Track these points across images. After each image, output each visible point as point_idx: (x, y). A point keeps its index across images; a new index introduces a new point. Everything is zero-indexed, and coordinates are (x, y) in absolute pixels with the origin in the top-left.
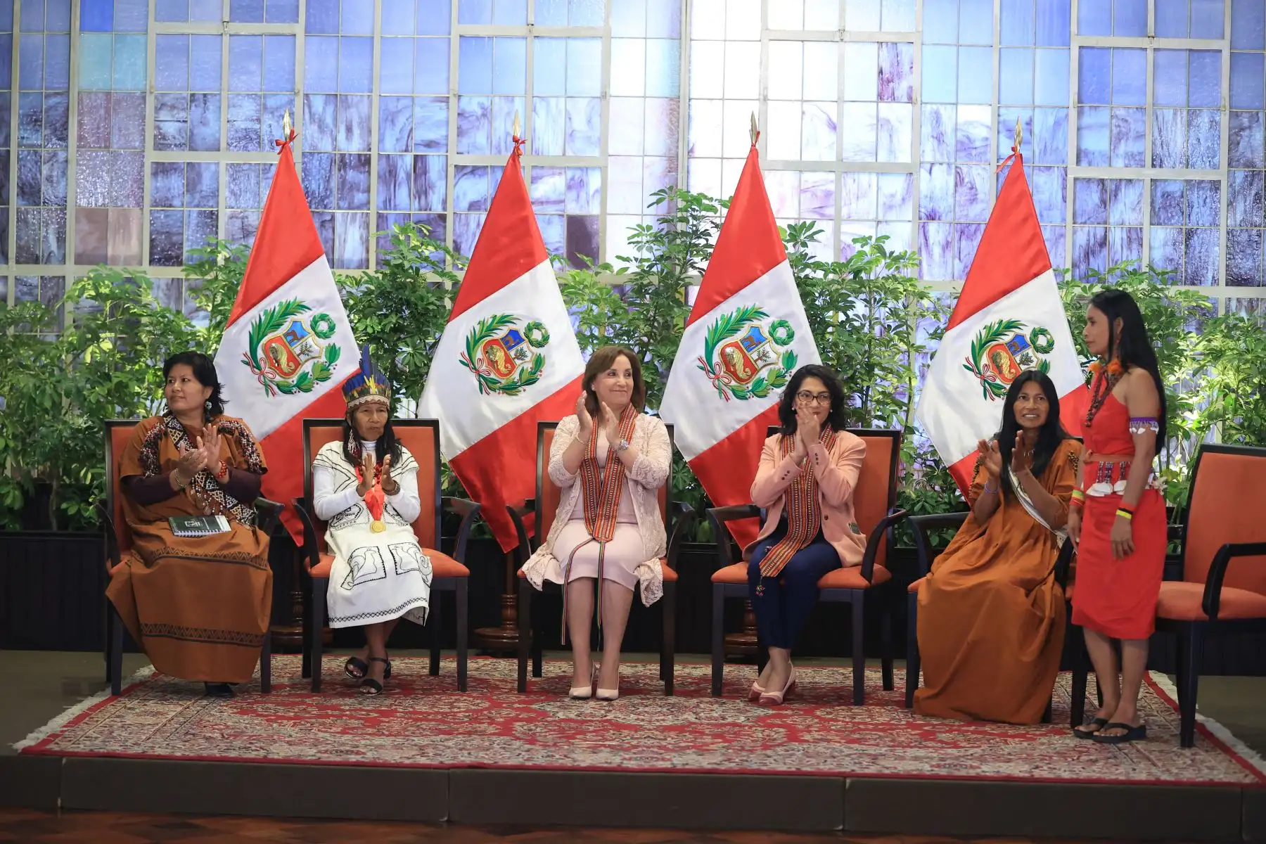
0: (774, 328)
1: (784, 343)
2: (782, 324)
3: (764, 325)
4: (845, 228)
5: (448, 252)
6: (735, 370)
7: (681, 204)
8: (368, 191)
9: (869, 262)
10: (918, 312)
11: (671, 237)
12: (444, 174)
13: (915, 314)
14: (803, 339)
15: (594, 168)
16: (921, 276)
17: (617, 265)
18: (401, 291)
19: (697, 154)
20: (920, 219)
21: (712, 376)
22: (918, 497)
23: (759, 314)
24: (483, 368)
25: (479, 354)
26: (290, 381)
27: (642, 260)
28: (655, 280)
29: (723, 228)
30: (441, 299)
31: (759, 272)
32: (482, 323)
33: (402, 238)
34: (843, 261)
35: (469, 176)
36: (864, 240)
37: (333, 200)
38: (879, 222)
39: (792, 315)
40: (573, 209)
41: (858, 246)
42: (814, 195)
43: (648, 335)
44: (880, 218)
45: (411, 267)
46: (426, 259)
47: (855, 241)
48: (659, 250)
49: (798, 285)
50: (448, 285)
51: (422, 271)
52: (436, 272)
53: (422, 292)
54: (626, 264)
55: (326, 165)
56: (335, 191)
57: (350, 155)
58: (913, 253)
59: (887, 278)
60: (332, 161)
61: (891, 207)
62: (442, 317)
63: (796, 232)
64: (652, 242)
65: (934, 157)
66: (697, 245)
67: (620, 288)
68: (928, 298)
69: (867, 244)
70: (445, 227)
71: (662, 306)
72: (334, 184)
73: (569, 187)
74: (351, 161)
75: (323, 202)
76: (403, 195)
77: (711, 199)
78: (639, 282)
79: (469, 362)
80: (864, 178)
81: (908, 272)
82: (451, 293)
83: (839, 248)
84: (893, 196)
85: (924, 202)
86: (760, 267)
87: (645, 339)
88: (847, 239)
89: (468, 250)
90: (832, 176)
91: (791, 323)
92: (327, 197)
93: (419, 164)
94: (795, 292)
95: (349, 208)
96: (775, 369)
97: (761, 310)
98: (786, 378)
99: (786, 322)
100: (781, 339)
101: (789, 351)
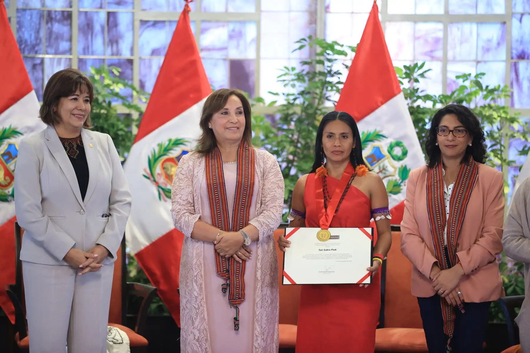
0: (391, 148)
1: (400, 159)
2: (398, 144)
3: (384, 145)
4: (451, 67)
5: (134, 89)
7: (319, 50)
8: (70, 40)
9: (470, 94)
10: (509, 134)
11: (311, 76)
12: (131, 27)
13: (507, 135)
14: (415, 157)
15: (250, 21)
16: (512, 105)
17: (268, 99)
18: (96, 120)
19: (332, 9)
20: (512, 58)
22: (510, 281)
23: (379, 136)
24: (162, 180)
25: (158, 169)
26: (6, 191)
27: (288, 95)
28: (298, 110)
29: (352, 69)
30: (128, 126)
31: (379, 104)
32: (160, 145)
33: (97, 77)
34: (449, 93)
35: (151, 28)
36: (465, 77)
37: (43, 46)
38: (478, 62)
39: (405, 137)
40: (234, 54)
41: (460, 81)
42: (426, 41)
43: (294, 154)
44: (479, 59)
45: (104, 101)
46: (117, 95)
47: (458, 77)
48: (300, 87)
49: (411, 113)
50: (135, 115)
51: (113, 104)
52: (124, 104)
53: (113, 120)
54: (274, 98)
55: (35, 19)
56: (44, 40)
57: (56, 11)
58: (506, 86)
59: (484, 107)
60: (41, 16)
61: (487, 50)
62: (129, 140)
63: (409, 71)
64: (295, 80)
65: (524, 8)
66: (330, 83)
67: (271, 117)
68: (518, 122)
69: (467, 79)
70: (132, 69)
71: (304, 130)
72: (43, 34)
73: (231, 37)
74: (56, 16)
75: (34, 48)
76: (98, 43)
77: (342, 46)
78: (286, 112)
79: (151, 176)
80: (467, 27)
81: (502, 102)
82: (137, 120)
83: (445, 83)
84: (489, 41)
85: (514, 45)
86: (380, 99)
87: (291, 157)
88: (451, 76)
89: (150, 87)
90: (440, 26)
91: (405, 143)
92: (37, 44)
93: (111, 19)
94: (409, 119)
95: (56, 53)
96: (392, 180)
97: (381, 133)
98: (401, 187)
99: (401, 143)
100: (397, 156)
101: (404, 165)
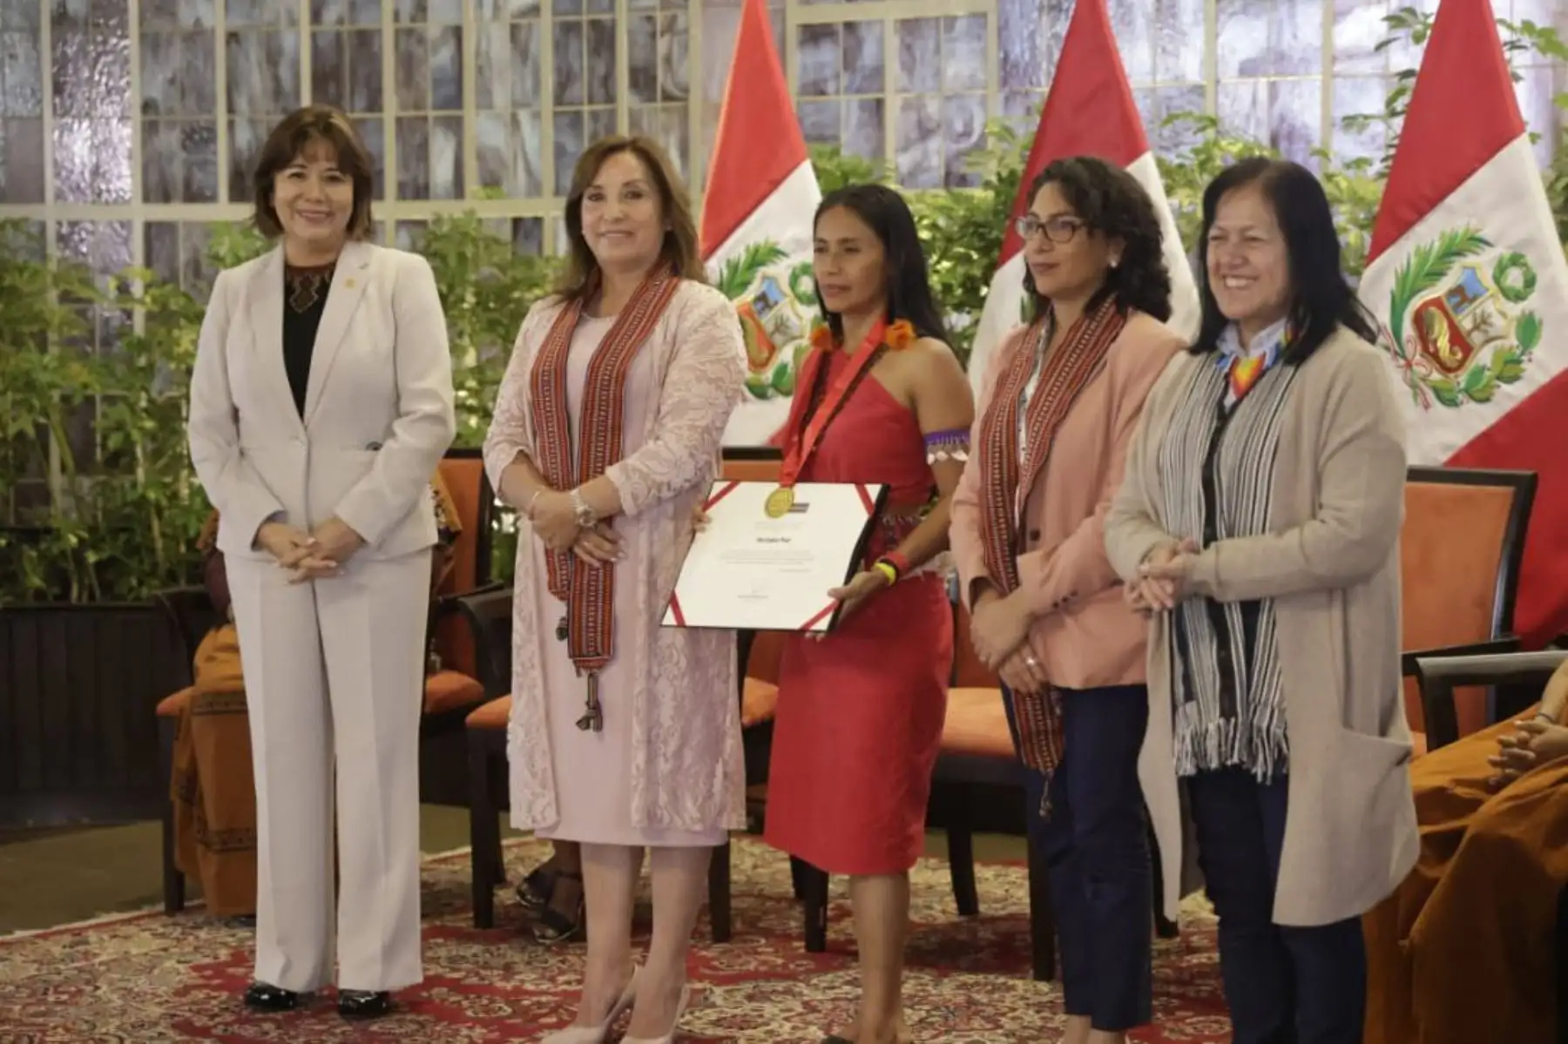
0: (1500, 270)
1: (1518, 297)
2: (1516, 260)
3: (1483, 262)
6: (1437, 350)
14: (1552, 290)
21: (1402, 362)
23: (1476, 242)
29: (1421, 78)
31: (1475, 162)
39: (1529, 242)
91: (1530, 259)
96: (1502, 347)
97: (1481, 235)
98: (1523, 366)
99: (1522, 256)
100: (1512, 289)
101: (1527, 312)
